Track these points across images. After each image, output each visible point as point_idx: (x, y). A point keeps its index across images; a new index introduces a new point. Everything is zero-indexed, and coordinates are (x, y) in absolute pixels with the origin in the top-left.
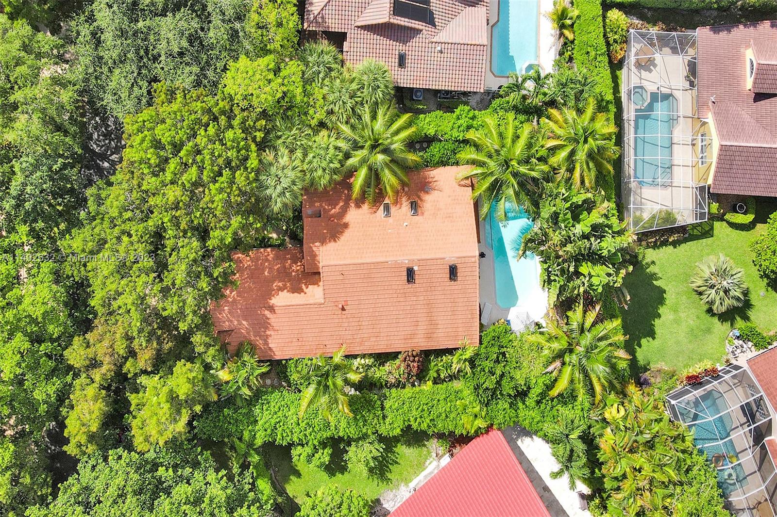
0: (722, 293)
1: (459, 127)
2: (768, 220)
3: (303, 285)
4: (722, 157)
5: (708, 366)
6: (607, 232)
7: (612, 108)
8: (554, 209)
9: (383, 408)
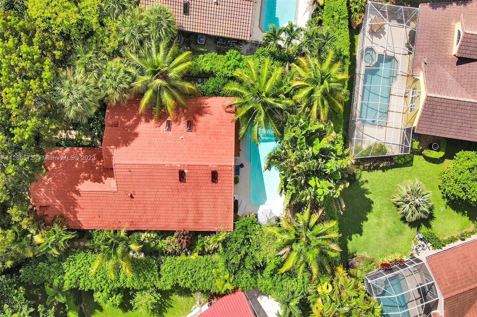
0: (414, 208)
1: (228, 66)
2: (455, 157)
3: (103, 177)
4: (427, 106)
5: (398, 258)
6: (332, 156)
7: (348, 62)
8: (293, 134)
9: (159, 270)
